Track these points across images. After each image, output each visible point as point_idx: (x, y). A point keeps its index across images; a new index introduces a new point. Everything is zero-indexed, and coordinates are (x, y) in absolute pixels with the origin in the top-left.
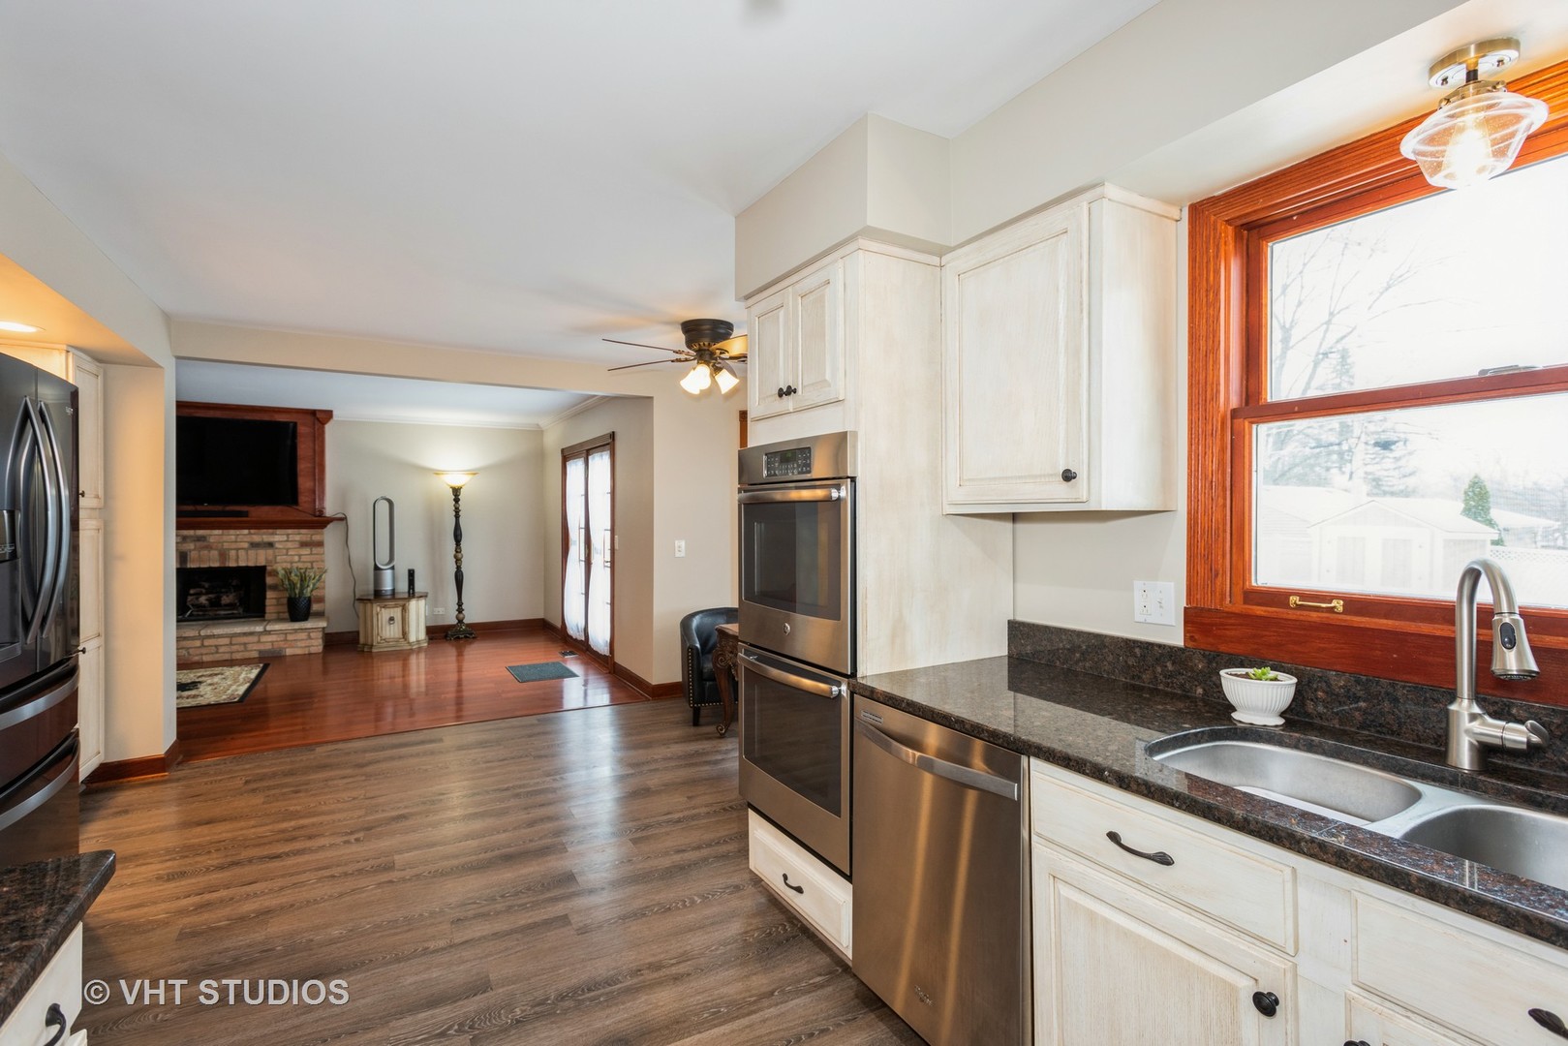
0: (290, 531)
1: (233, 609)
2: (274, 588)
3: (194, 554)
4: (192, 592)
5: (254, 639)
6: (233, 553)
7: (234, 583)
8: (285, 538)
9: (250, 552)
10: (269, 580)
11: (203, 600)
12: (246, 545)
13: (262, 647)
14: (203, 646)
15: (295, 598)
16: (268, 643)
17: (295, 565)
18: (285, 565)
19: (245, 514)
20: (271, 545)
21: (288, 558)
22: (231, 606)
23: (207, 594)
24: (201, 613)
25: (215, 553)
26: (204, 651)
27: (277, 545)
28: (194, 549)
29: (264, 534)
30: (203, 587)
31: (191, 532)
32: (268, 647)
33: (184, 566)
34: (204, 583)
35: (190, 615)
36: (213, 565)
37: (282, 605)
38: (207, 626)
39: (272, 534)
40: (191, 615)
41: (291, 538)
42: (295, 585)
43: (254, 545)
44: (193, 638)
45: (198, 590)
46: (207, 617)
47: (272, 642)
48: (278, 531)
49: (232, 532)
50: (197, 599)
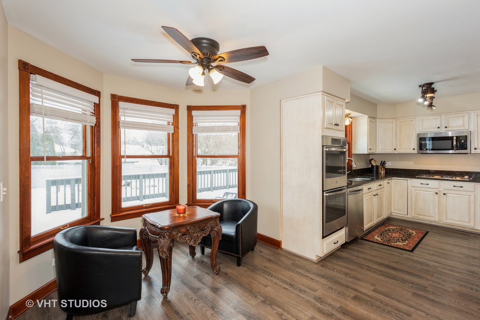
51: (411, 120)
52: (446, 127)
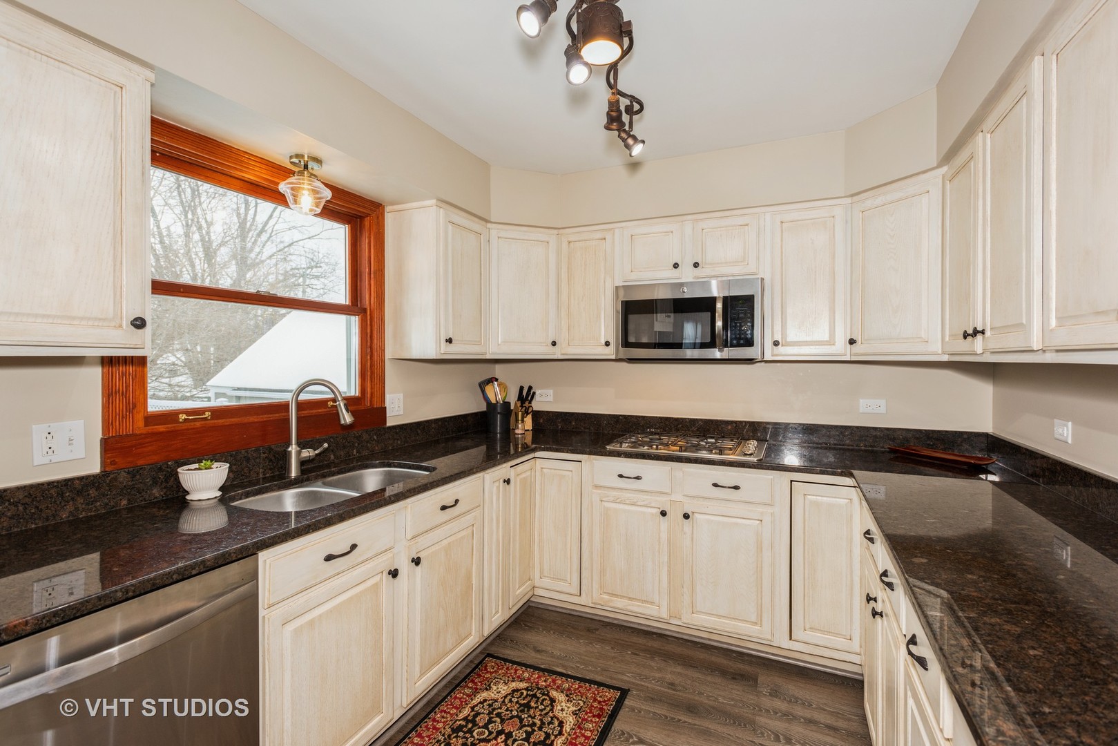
51: (599, 235)
52: (696, 265)
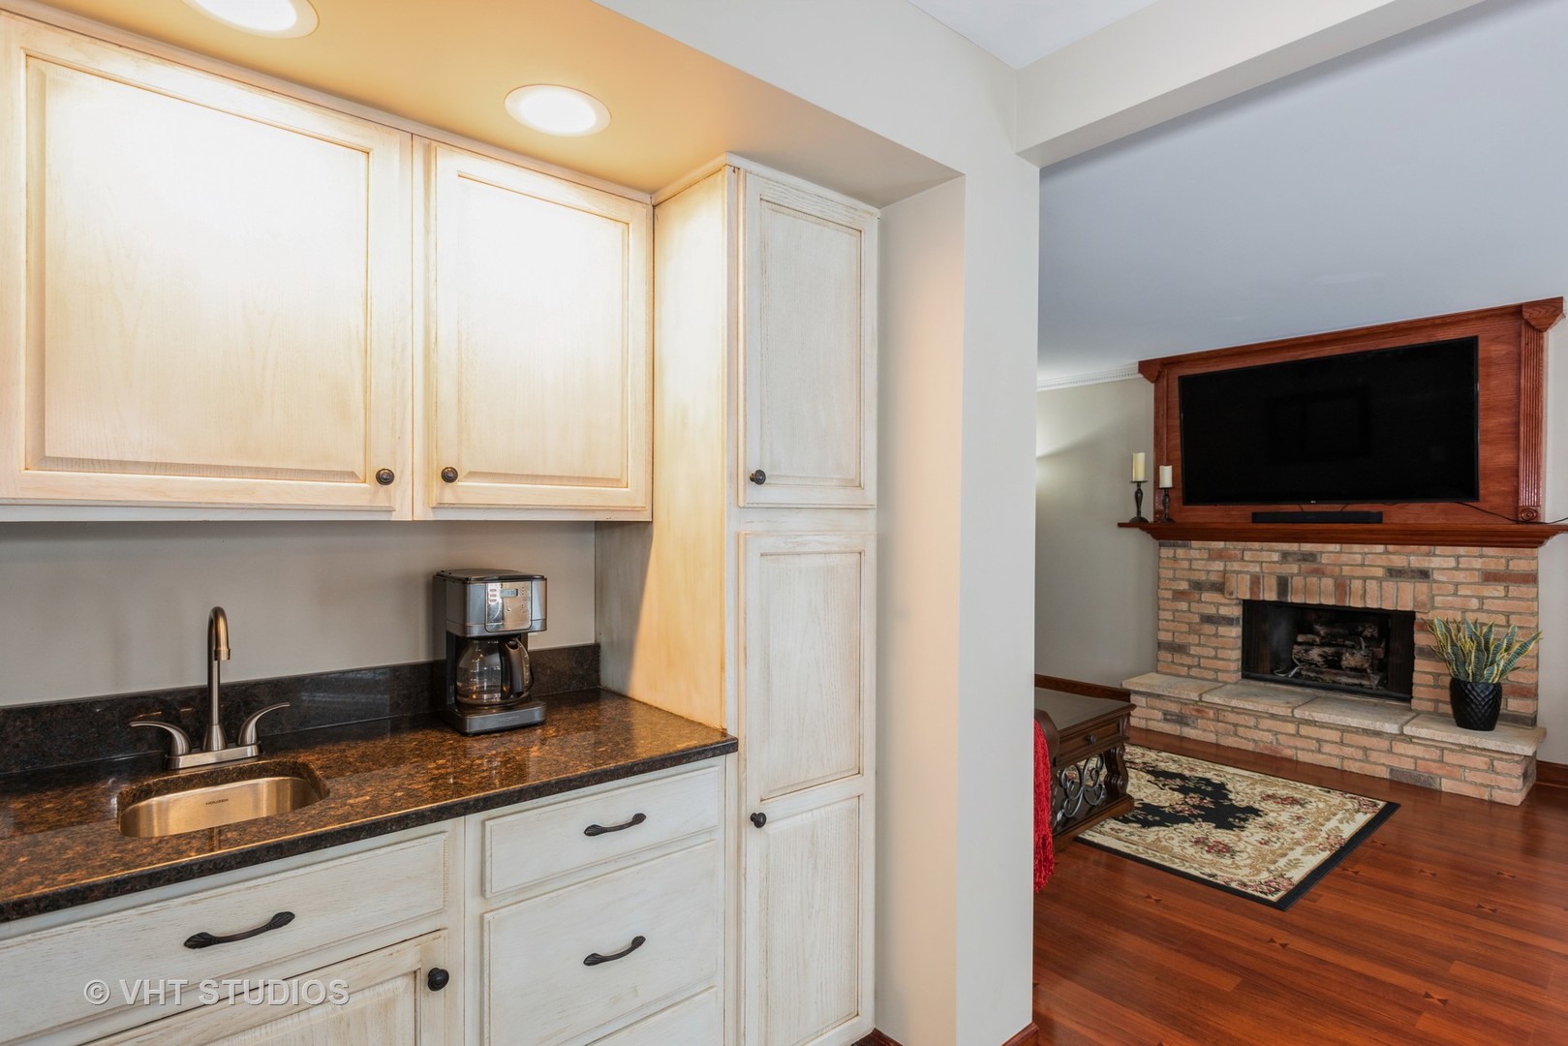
0: (1461, 550)
1: (1362, 678)
2: (1431, 654)
3: (1297, 582)
4: (1300, 638)
5: (1384, 744)
6: (1357, 584)
7: (1368, 633)
8: (1452, 563)
9: (1384, 584)
10: (1420, 639)
11: (1315, 654)
12: (1380, 572)
13: (1395, 763)
14: (1298, 734)
15: (1466, 683)
16: (1406, 759)
17: (1470, 617)
18: (1451, 615)
19: (1378, 518)
20: (1424, 574)
21: (1457, 602)
22: (1359, 671)
23: (1322, 645)
24: (1312, 675)
25: (1328, 583)
26: (1300, 743)
27: (1436, 576)
28: (1299, 574)
29: (1413, 553)
30: (1317, 634)
31: (1293, 547)
32: (1407, 765)
33: (1283, 600)
34: (1317, 627)
35: (1294, 676)
36: (1325, 602)
37: (1443, 687)
38: (1310, 701)
39: (1428, 554)
40: (1298, 675)
41: (1464, 563)
42: (1466, 656)
43: (1394, 573)
44: (1284, 719)
45: (1310, 637)
46: (1320, 683)
47: (1416, 758)
48: (1439, 550)
49: (1356, 548)
50: (1307, 651)
